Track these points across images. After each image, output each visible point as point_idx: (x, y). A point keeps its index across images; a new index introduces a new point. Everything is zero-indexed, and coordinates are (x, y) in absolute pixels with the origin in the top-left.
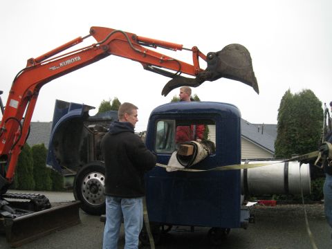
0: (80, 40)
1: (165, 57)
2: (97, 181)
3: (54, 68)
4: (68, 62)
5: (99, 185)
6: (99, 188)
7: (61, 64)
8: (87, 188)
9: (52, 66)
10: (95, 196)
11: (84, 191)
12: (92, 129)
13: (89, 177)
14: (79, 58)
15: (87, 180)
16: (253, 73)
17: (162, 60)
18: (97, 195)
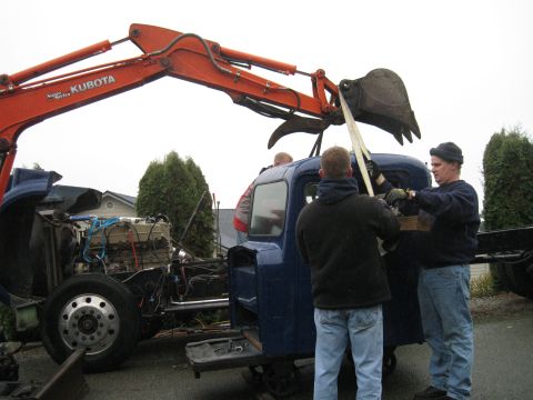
0: (107, 46)
1: (271, 83)
2: (93, 310)
3: (57, 96)
4: (89, 84)
5: (99, 317)
6: (99, 321)
7: (73, 89)
8: (74, 325)
9: (52, 93)
10: (92, 338)
11: (66, 332)
12: (49, 217)
13: (75, 305)
14: (111, 79)
15: (70, 311)
16: (412, 113)
17: (267, 88)
18: (95, 334)
